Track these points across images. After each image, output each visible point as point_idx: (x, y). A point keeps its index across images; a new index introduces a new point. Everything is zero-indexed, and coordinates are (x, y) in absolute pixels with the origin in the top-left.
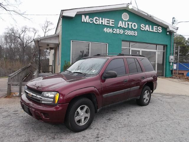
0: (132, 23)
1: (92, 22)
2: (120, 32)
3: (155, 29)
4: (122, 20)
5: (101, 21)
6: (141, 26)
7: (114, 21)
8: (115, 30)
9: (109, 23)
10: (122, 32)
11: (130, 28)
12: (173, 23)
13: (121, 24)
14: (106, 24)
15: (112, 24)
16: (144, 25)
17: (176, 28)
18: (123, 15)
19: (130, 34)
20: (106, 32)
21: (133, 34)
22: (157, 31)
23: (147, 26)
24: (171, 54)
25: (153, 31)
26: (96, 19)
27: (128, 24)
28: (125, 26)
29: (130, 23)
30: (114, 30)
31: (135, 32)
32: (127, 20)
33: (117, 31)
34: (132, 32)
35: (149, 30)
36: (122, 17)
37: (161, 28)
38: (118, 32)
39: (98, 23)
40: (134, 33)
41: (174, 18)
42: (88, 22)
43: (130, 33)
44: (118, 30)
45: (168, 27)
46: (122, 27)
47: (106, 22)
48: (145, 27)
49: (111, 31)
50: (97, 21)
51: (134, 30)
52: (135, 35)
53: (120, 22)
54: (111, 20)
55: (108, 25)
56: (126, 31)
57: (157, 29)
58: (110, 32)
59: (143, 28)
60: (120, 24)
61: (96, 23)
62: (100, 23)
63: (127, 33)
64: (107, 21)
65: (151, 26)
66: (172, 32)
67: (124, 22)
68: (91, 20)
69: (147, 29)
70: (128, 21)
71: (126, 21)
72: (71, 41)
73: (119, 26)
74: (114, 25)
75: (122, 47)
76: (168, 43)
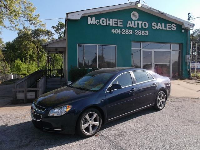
0: (142, 22)
1: (99, 24)
2: (129, 32)
3: (168, 27)
4: (132, 20)
6: (153, 24)
7: (122, 21)
8: (123, 31)
9: (117, 24)
10: (132, 32)
11: (140, 27)
12: (189, 19)
13: (131, 24)
14: (114, 25)
15: (120, 24)
16: (156, 24)
17: (192, 25)
18: (132, 14)
19: (140, 34)
20: (114, 33)
21: (143, 34)
22: (170, 29)
23: (159, 24)
24: (187, 53)
25: (166, 29)
26: (103, 20)
27: (138, 24)
28: (135, 26)
29: (140, 22)
31: (146, 32)
33: (126, 32)
34: (142, 32)
35: (161, 29)
37: (175, 25)
39: (105, 24)
40: (145, 33)
41: (189, 14)
42: (94, 24)
44: (127, 31)
45: (183, 24)
46: (131, 27)
47: (114, 22)
49: (119, 31)
52: (146, 34)
53: (129, 22)
54: (119, 21)
55: (117, 25)
56: (135, 31)
57: (170, 27)
58: (118, 33)
59: (154, 27)
60: (129, 24)
61: (103, 25)
62: (108, 24)
63: (138, 33)
65: (163, 24)
66: (188, 29)
67: (133, 22)
68: (97, 21)
69: (159, 27)
70: (137, 20)
71: (136, 20)
72: (78, 44)
73: (128, 26)
74: (122, 26)
75: (132, 48)
76: (184, 42)
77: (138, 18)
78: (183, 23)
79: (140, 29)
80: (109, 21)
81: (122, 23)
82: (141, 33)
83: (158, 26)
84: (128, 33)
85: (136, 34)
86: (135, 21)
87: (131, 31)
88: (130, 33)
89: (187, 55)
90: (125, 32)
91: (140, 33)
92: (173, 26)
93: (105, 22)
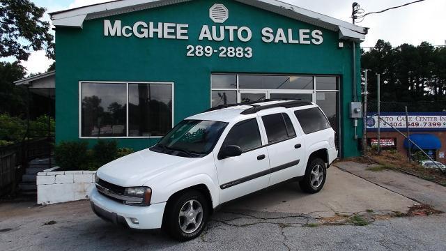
0: (236, 28)
1: (130, 34)
2: (205, 52)
3: (302, 37)
4: (210, 23)
5: (152, 30)
6: (264, 32)
7: (187, 26)
8: (190, 48)
9: (175, 34)
10: (211, 52)
11: (232, 39)
12: (354, 18)
13: (208, 32)
14: (166, 36)
15: (182, 34)
16: (271, 31)
17: (362, 31)
18: (211, 10)
19: (233, 56)
21: (240, 54)
22: (309, 42)
23: (280, 31)
24: (353, 97)
25: (297, 42)
26: (141, 26)
27: (227, 31)
28: (219, 36)
29: (231, 28)
30: (188, 48)
31: (246, 50)
32: (222, 21)
33: (198, 51)
34: (237, 49)
35: (285, 41)
36: (211, 16)
37: (320, 33)
38: (199, 53)
39: (145, 35)
40: (244, 52)
41: (355, 5)
42: (119, 34)
43: (232, 52)
44: (199, 49)
45: (339, 29)
46: (210, 39)
47: (166, 31)
48: (275, 35)
50: (142, 30)
51: (244, 45)
52: (246, 55)
53: (205, 28)
54: (179, 26)
55: (173, 37)
56: (220, 49)
57: (308, 36)
59: (268, 38)
60: (205, 32)
61: (141, 36)
62: (151, 35)
63: (226, 53)
64: (169, 28)
65: (290, 31)
66: (353, 40)
67: (214, 28)
68: (127, 29)
69: (281, 39)
71: (221, 24)
72: (80, 82)
73: (201, 38)
74: (187, 38)
75: (212, 89)
76: (344, 70)
77: (227, 17)
78: (337, 27)
79: (231, 44)
80: (156, 26)
81: (186, 31)
82: (235, 51)
83: (278, 35)
84: (202, 54)
85: (221, 55)
86: (218, 25)
87: (209, 49)
88: (206, 55)
89: (353, 101)
90: (194, 52)
91: (231, 54)
92: (317, 34)
93: (146, 31)
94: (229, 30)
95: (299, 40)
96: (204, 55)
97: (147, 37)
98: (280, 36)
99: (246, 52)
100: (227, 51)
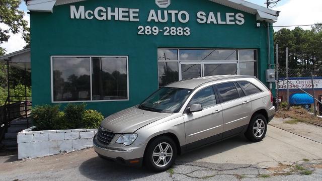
0: (177, 12)
1: (92, 17)
2: (152, 31)
3: (228, 19)
4: (156, 8)
5: (110, 14)
6: (198, 15)
7: (138, 10)
8: (141, 29)
9: (128, 17)
10: (157, 31)
11: (173, 21)
12: (268, 4)
13: (155, 15)
14: (121, 19)
15: (134, 17)
16: (204, 14)
17: (275, 14)
22: (233, 23)
23: (211, 14)
24: (268, 65)
25: (224, 23)
26: (101, 11)
27: (170, 15)
28: (163, 18)
29: (173, 12)
30: (139, 28)
31: (185, 29)
32: (166, 7)
33: (147, 30)
34: (178, 29)
35: (215, 22)
36: (157, 2)
37: (242, 15)
38: (148, 32)
39: (104, 18)
42: (83, 17)
44: (148, 28)
45: (257, 13)
46: (156, 20)
47: (121, 14)
48: (207, 16)
50: (102, 14)
51: (183, 25)
52: (185, 33)
53: (152, 12)
54: (131, 11)
55: (127, 19)
56: (165, 29)
57: (233, 18)
59: (202, 20)
60: (152, 15)
61: (101, 19)
62: (109, 18)
63: (169, 32)
64: (123, 12)
65: (219, 14)
66: (268, 21)
67: (159, 12)
68: (89, 13)
69: (212, 20)
70: (167, 9)
71: (165, 9)
73: (149, 20)
74: (138, 20)
75: (159, 61)
76: (260, 45)
77: (169, 4)
78: (256, 10)
79: (173, 24)
80: (113, 11)
81: (137, 15)
82: (177, 31)
83: (210, 17)
84: (150, 33)
85: (165, 34)
86: (163, 10)
87: (155, 29)
88: (153, 33)
89: (268, 69)
90: (144, 31)
91: (173, 32)
92: (239, 16)
93: (105, 14)
94: (171, 13)
95: (226, 21)
96: (152, 33)
97: (105, 19)
98: (212, 18)
99: (185, 31)
100: (170, 30)
